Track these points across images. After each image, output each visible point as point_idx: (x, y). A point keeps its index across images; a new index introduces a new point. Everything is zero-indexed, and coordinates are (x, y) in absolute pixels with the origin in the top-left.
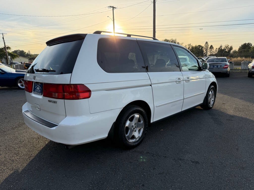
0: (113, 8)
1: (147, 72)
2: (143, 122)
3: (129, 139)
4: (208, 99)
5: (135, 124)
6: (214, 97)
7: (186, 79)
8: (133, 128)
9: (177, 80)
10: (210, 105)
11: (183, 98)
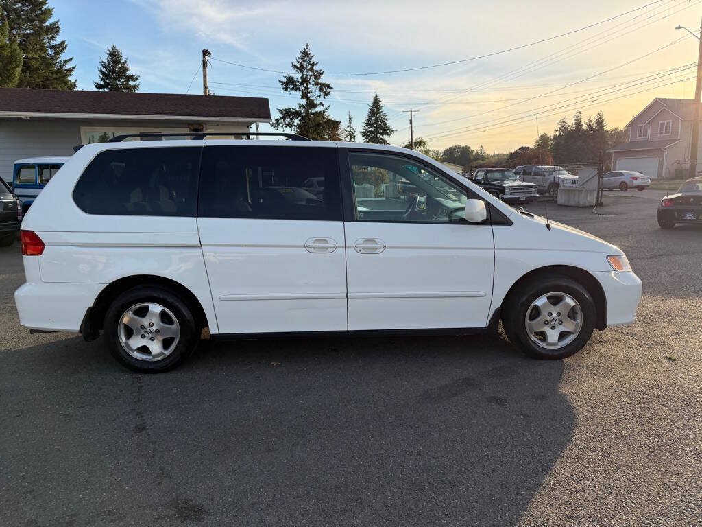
1: (198, 216)
2: (176, 326)
3: (133, 351)
4: (527, 321)
5: (151, 325)
6: (579, 321)
7: (360, 244)
8: (143, 332)
9: (311, 243)
10: (543, 345)
11: (345, 294)
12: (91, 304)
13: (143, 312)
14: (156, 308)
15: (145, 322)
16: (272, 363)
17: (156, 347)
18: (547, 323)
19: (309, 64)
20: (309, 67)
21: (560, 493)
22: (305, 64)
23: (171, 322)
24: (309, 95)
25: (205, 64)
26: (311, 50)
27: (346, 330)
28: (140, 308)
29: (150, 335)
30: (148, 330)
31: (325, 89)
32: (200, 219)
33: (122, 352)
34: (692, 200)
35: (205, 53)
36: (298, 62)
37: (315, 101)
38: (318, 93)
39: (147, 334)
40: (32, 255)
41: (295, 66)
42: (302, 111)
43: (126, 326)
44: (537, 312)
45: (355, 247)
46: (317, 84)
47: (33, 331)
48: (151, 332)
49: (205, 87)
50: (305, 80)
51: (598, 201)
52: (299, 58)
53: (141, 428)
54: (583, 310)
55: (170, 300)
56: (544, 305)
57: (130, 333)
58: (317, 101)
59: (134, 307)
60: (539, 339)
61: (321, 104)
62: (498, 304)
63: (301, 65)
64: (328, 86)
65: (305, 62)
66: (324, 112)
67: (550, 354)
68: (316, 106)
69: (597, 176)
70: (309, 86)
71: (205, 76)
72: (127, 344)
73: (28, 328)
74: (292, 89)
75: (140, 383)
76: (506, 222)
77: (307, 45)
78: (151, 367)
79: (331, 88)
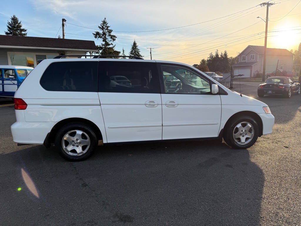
0: (268, 4)
1: (98, 91)
2: (88, 140)
3: (68, 152)
4: (234, 134)
5: (77, 140)
6: (253, 133)
7: (168, 103)
8: (73, 143)
9: (148, 103)
10: (239, 143)
11: (162, 125)
12: (49, 131)
13: (73, 134)
14: (79, 132)
15: (74, 139)
16: (129, 155)
17: (79, 150)
18: (241, 134)
19: (106, 27)
20: (106, 28)
21: (271, 200)
22: (104, 27)
23: (86, 138)
24: (106, 40)
25: (63, 25)
26: (107, 21)
27: (161, 139)
28: (72, 132)
29: (77, 144)
30: (76, 142)
31: (113, 38)
32: (99, 93)
33: (63, 152)
34: (271, 86)
35: (64, 20)
36: (101, 26)
37: (109, 43)
38: (110, 39)
39: (75, 144)
40: (19, 109)
41: (100, 28)
42: (103, 47)
43: (65, 141)
44: (237, 130)
45: (166, 105)
46: (110, 35)
47: (19, 144)
48: (77, 143)
49: (64, 35)
50: (104, 34)
51: (231, 86)
52: (102, 24)
53: (85, 185)
54: (254, 129)
55: (86, 128)
56: (240, 127)
57: (67, 143)
58: (110, 43)
59: (69, 132)
60: (238, 141)
61: (112, 44)
62: (222, 127)
63: (103, 27)
64: (114, 36)
65: (104, 25)
66: (113, 47)
67: (242, 147)
68: (109, 45)
69: (231, 76)
70: (106, 36)
71: (63, 30)
72: (66, 149)
73: (16, 143)
74: (99, 37)
75: (74, 166)
76: (226, 94)
77: (105, 19)
78: (77, 159)
79: (116, 37)
